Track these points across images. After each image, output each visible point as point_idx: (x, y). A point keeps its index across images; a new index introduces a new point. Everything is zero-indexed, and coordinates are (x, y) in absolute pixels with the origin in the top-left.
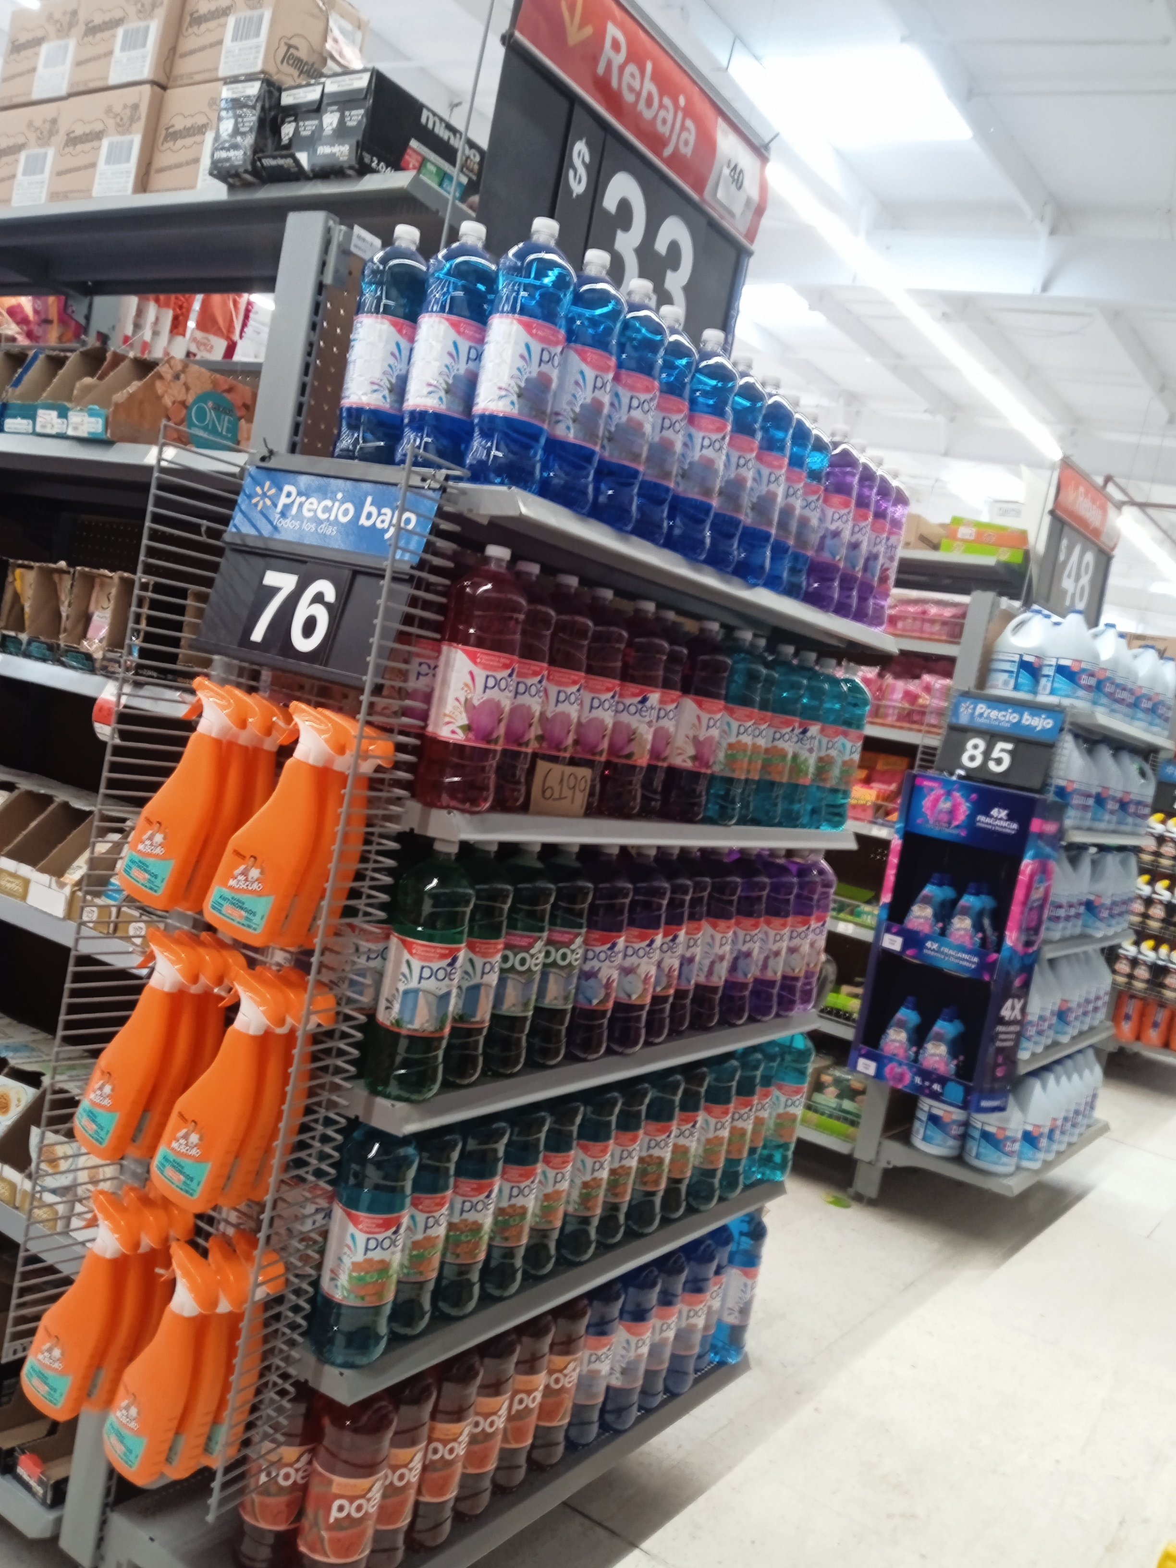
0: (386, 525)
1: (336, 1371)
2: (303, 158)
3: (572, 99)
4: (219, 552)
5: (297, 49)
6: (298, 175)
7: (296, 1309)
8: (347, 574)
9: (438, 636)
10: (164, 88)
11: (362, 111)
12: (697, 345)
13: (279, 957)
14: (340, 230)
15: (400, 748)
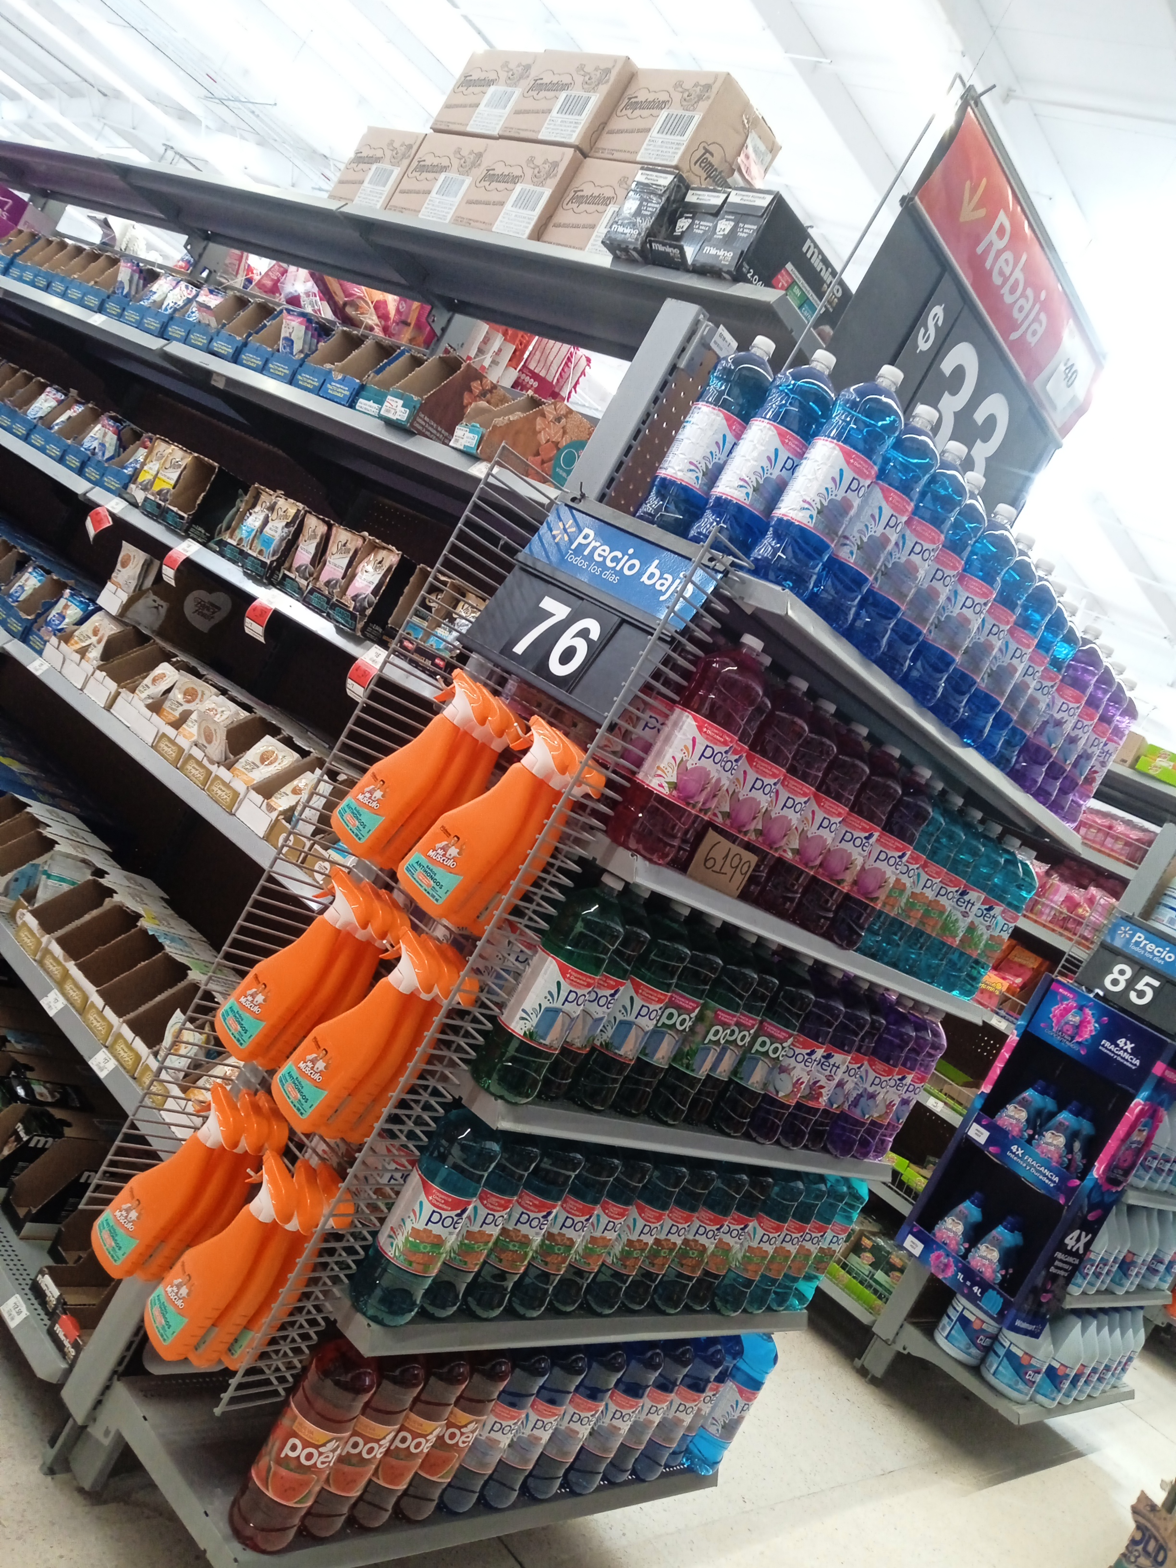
0: (664, 589)
1: (365, 1321)
2: (690, 252)
3: (945, 266)
4: (509, 567)
5: (712, 155)
6: (680, 265)
7: (351, 1251)
8: (616, 620)
9: (677, 698)
10: (585, 156)
11: (755, 227)
12: (988, 515)
13: (440, 932)
14: (706, 326)
15: (610, 784)
